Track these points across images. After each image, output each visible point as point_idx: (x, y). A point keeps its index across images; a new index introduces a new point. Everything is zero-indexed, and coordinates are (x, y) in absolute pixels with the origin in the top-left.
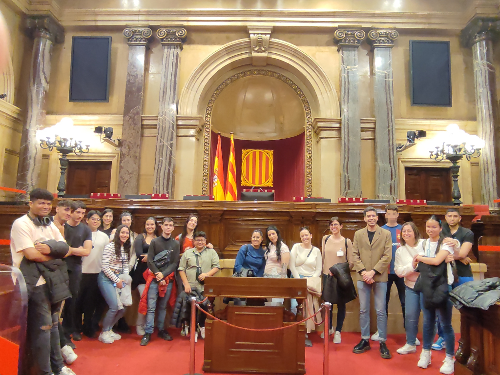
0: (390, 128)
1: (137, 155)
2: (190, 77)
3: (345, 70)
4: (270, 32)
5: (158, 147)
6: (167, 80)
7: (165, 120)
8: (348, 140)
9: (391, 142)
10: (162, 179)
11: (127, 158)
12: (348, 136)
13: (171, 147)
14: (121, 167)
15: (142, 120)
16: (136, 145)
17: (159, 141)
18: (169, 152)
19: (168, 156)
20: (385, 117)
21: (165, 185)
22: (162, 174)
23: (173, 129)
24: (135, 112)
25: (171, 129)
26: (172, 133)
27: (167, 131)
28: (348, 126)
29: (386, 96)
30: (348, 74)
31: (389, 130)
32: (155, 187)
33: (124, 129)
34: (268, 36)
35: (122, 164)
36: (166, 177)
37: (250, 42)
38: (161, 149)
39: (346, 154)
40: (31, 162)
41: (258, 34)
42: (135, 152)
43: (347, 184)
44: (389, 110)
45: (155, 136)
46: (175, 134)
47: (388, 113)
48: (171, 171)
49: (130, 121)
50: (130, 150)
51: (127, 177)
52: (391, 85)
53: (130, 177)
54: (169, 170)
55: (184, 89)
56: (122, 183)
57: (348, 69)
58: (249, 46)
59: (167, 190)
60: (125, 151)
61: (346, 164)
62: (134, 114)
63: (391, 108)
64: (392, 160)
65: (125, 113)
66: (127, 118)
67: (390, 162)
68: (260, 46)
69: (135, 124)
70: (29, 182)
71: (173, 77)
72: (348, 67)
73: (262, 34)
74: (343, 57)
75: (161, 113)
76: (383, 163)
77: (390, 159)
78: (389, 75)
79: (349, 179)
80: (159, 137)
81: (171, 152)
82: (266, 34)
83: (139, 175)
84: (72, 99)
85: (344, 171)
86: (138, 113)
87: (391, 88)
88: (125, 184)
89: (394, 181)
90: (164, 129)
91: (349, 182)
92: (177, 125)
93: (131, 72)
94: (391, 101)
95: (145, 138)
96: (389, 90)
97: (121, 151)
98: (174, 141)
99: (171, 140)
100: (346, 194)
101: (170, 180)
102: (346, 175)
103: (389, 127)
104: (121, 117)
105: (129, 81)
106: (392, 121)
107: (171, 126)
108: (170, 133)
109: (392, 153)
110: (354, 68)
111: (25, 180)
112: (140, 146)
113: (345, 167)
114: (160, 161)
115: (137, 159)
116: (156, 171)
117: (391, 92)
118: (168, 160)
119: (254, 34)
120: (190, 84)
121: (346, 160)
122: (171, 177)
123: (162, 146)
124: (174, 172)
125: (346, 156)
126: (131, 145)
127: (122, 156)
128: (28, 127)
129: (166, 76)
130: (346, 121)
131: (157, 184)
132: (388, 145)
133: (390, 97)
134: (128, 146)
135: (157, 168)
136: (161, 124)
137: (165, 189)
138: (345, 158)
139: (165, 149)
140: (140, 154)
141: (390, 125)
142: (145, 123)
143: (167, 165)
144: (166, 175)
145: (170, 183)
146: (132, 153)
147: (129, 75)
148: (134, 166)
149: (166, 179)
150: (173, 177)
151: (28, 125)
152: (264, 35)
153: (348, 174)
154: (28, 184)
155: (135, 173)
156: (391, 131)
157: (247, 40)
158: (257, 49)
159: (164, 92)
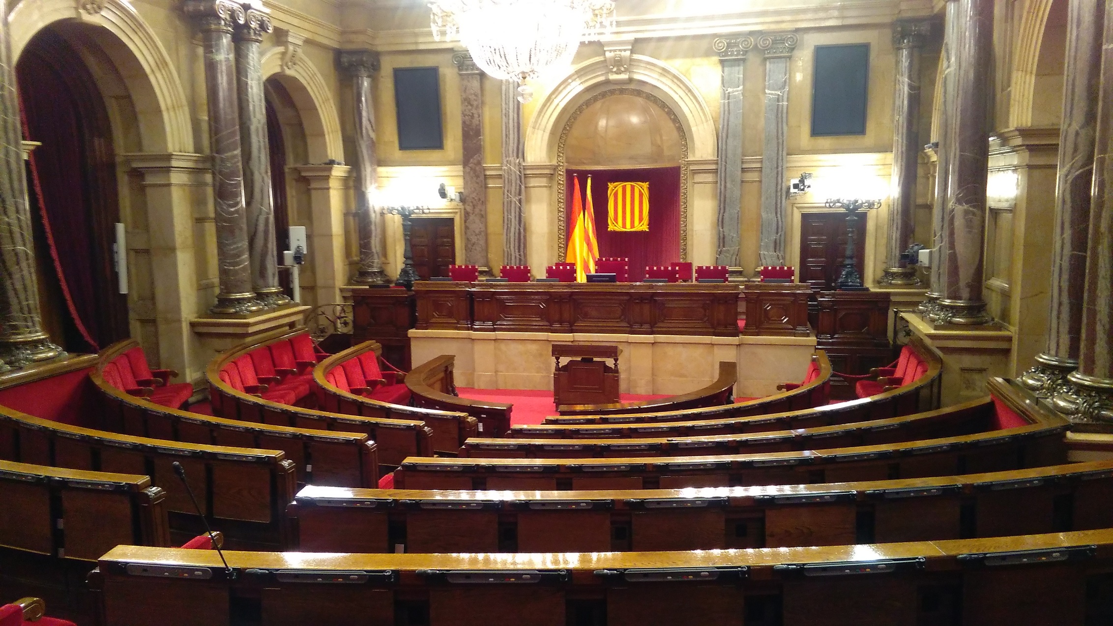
0: (780, 169)
1: (483, 213)
2: (535, 114)
3: (725, 94)
4: (630, 47)
5: (505, 203)
6: (509, 119)
7: (511, 170)
8: (725, 187)
9: (779, 187)
10: (512, 240)
11: (472, 217)
12: (725, 182)
13: (520, 203)
14: (467, 228)
15: (485, 170)
16: (481, 202)
17: (506, 196)
18: (518, 210)
19: (517, 213)
20: (774, 155)
21: (516, 248)
22: (512, 234)
23: (521, 182)
24: (475, 161)
25: (518, 182)
26: (520, 186)
27: (514, 184)
28: (726, 169)
29: (778, 126)
30: (728, 99)
31: (778, 171)
32: (506, 250)
33: (466, 183)
34: (628, 53)
35: (467, 224)
36: (517, 238)
37: (605, 61)
38: (509, 205)
39: (722, 204)
40: (373, 227)
41: (615, 51)
42: (481, 210)
43: (721, 241)
44: (780, 145)
45: (501, 188)
46: (523, 187)
47: (778, 150)
48: (522, 231)
49: (472, 173)
50: (474, 208)
51: (474, 239)
52: (785, 111)
53: (478, 239)
54: (519, 229)
55: (529, 130)
56: (470, 246)
57: (729, 93)
58: (605, 64)
59: (519, 251)
60: (469, 209)
61: (721, 217)
62: (475, 164)
63: (783, 141)
64: (779, 210)
65: (465, 163)
66: (468, 169)
67: (776, 213)
68: (618, 66)
69: (478, 177)
70: (374, 250)
71: (516, 116)
72: (730, 90)
73: (620, 50)
74: (723, 77)
75: (505, 163)
76: (767, 213)
77: (776, 208)
78: (783, 96)
79: (724, 235)
80: (506, 191)
81: (520, 209)
82: (625, 50)
83: (486, 235)
84: (402, 148)
85: (718, 225)
86: (479, 163)
87: (784, 115)
88: (472, 246)
89: (780, 235)
90: (510, 182)
91: (724, 238)
92: (525, 174)
93: (465, 110)
94: (782, 133)
95: (490, 191)
96: (782, 118)
97: (465, 209)
98: (523, 197)
99: (520, 194)
100: (720, 252)
101: (522, 241)
102: (721, 230)
103: (777, 168)
104: (460, 168)
105: (464, 122)
106: (782, 160)
107: (518, 177)
108: (518, 187)
109: (779, 201)
110: (737, 91)
111: (370, 249)
112: (484, 203)
113: (720, 219)
114: (509, 219)
115: (483, 217)
116: (505, 231)
117: (784, 119)
118: (517, 219)
119: (610, 51)
120: (536, 122)
121: (722, 211)
122: (522, 237)
123: (509, 202)
124: (525, 230)
125: (722, 206)
126: (475, 202)
127: (467, 214)
128: (363, 189)
129: (507, 115)
130: (724, 163)
131: (508, 246)
132: (774, 190)
133: (782, 128)
134: (472, 202)
135: (506, 227)
136: (506, 176)
137: (517, 251)
138: (720, 209)
139: (513, 205)
140: (486, 211)
141: (780, 164)
142: (488, 173)
143: (517, 223)
144: (517, 235)
145: (522, 245)
146: (477, 210)
147: (464, 115)
148: (481, 226)
149: (517, 241)
150: (525, 237)
151: (363, 187)
152: (623, 52)
153: (723, 228)
154: (373, 252)
155: (483, 234)
156: (780, 173)
157: (601, 58)
158: (615, 70)
159: (506, 135)
